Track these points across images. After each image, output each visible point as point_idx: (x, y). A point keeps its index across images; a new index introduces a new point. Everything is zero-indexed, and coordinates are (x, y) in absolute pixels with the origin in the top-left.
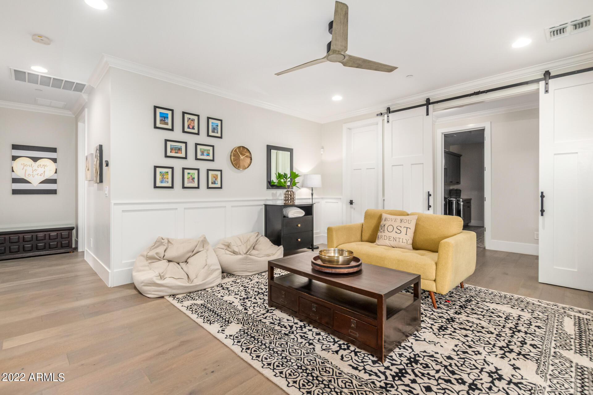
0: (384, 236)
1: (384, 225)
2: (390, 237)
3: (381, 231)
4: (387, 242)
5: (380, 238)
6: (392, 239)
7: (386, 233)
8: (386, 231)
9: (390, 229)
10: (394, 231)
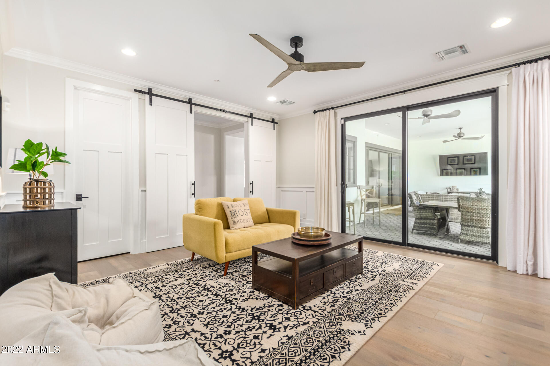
0: (240, 220)
1: (235, 211)
2: (244, 220)
3: (235, 216)
4: (243, 225)
5: (237, 223)
6: (245, 221)
7: (240, 217)
8: (239, 215)
9: (241, 213)
10: (244, 214)
